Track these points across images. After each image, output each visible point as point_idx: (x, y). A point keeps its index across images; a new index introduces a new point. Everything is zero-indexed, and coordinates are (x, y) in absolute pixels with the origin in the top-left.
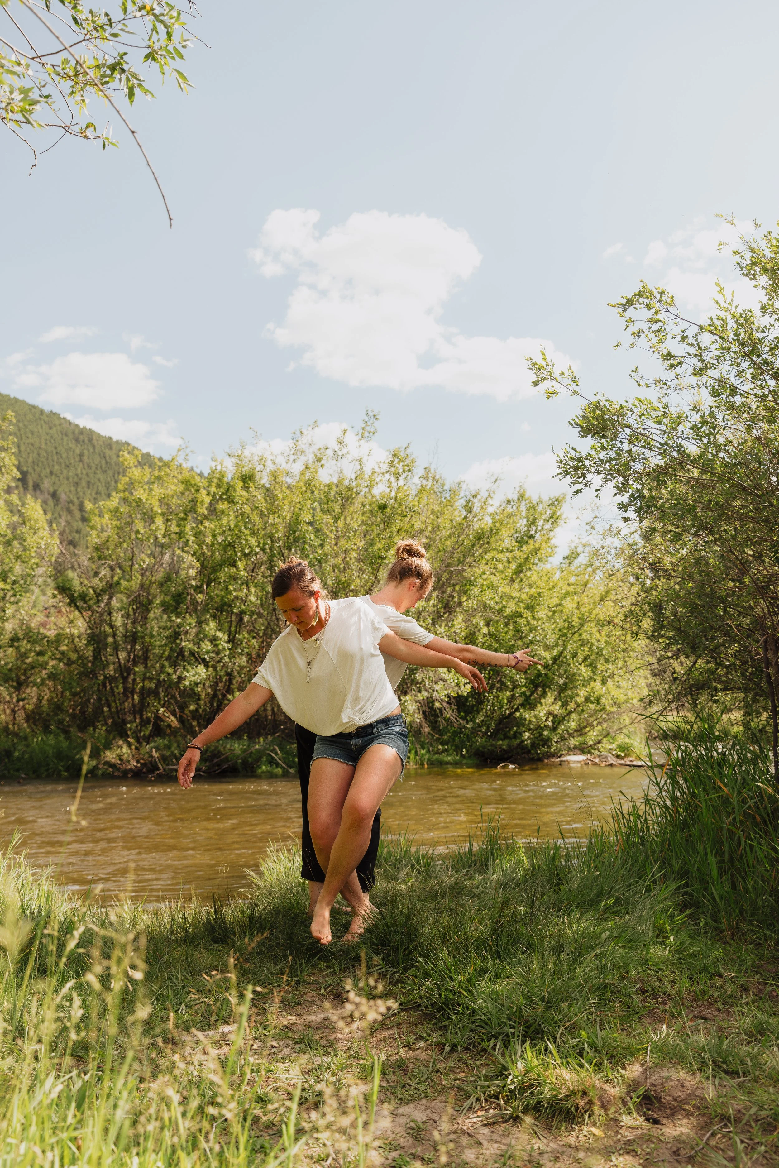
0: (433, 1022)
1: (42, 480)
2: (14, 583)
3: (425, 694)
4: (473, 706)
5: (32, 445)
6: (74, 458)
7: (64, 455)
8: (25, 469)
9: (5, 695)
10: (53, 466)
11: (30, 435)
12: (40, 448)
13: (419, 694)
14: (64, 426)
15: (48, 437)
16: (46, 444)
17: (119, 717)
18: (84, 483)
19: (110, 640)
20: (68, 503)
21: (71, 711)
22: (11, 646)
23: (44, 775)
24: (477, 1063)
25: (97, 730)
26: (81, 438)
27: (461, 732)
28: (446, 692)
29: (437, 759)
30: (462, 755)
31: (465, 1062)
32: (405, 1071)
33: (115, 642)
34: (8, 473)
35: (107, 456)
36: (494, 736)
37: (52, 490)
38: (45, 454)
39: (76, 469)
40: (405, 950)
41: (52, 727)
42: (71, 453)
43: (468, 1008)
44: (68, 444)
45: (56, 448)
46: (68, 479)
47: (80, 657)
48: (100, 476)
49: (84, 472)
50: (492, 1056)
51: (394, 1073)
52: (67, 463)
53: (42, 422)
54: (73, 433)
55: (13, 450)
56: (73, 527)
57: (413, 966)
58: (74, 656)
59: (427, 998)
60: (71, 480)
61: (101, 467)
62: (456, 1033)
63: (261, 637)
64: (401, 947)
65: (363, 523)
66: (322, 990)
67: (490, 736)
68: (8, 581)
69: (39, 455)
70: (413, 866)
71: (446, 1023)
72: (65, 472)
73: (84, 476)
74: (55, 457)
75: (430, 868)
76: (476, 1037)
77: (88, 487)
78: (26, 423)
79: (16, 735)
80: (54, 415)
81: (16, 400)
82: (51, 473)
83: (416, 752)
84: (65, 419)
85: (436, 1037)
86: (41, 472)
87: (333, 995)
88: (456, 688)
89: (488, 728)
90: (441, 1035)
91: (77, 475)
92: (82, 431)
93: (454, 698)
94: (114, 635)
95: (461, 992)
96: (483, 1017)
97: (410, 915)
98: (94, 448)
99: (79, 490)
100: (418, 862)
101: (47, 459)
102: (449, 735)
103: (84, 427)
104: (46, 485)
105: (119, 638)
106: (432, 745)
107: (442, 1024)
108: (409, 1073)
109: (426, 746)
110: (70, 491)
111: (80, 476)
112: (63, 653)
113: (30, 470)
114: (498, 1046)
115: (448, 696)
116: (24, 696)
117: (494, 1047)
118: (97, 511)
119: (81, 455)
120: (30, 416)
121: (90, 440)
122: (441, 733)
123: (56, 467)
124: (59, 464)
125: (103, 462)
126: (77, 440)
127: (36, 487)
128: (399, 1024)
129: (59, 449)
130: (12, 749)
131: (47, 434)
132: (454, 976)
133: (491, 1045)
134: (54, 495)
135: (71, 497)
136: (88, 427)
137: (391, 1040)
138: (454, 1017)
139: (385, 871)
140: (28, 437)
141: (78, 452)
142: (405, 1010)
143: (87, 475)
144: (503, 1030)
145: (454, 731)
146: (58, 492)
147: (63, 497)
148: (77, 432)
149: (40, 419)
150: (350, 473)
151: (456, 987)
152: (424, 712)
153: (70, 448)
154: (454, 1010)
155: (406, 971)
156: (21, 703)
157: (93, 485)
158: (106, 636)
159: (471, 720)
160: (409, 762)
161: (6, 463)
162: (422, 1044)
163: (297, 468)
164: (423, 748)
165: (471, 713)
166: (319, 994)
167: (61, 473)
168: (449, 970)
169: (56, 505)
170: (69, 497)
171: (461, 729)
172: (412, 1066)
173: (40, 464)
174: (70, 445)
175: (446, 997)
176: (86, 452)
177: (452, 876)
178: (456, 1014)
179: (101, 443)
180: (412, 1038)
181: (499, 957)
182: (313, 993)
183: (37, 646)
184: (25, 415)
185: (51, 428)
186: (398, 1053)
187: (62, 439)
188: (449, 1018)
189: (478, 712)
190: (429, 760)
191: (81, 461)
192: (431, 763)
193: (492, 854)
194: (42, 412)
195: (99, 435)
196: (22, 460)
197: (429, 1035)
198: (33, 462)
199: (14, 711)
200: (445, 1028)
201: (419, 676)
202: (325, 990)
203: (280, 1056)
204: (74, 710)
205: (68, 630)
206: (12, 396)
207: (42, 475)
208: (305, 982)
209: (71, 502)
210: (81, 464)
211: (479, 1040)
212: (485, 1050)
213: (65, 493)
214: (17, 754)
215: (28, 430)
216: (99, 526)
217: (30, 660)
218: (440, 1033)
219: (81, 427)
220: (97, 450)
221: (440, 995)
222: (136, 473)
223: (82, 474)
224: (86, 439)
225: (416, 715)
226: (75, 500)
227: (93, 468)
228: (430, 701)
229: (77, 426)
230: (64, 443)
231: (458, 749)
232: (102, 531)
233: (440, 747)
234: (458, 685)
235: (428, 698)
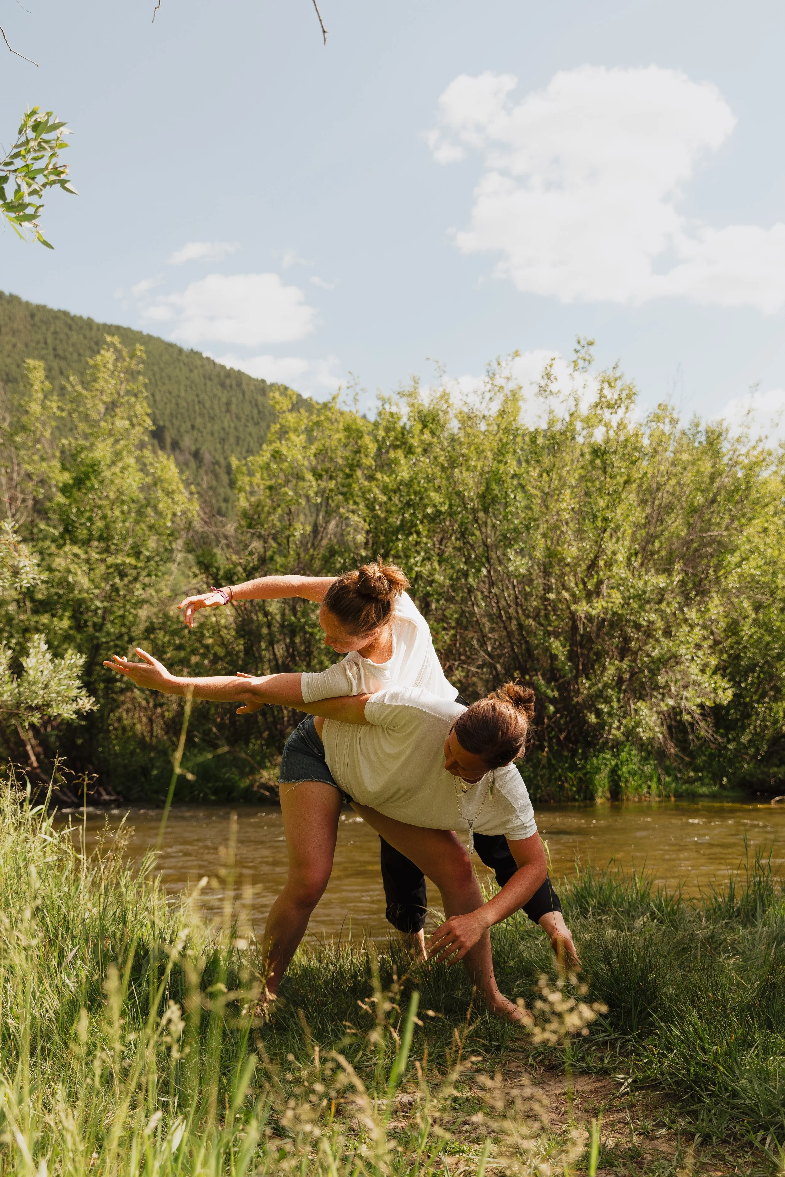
0: (679, 1105)
1: (181, 436)
2: (149, 559)
3: (671, 702)
4: (737, 720)
5: (170, 393)
6: (220, 408)
7: (208, 405)
8: (161, 423)
9: (139, 700)
10: (195, 418)
11: (167, 381)
12: (179, 396)
13: (662, 704)
14: (208, 367)
15: (188, 383)
16: (186, 391)
17: (276, 729)
18: (232, 440)
19: (265, 631)
20: (214, 464)
21: (219, 720)
22: (145, 639)
23: (187, 799)
24: (740, 1160)
25: (251, 745)
26: (228, 382)
27: (721, 755)
28: (699, 701)
29: (686, 790)
30: (722, 786)
31: (722, 1158)
32: (640, 1164)
33: (271, 634)
34: (140, 425)
35: (260, 403)
36: (767, 760)
37: (193, 449)
38: (185, 404)
39: (222, 422)
40: (640, 1012)
41: (197, 740)
42: (216, 402)
43: (726, 1089)
44: (212, 390)
45: (198, 396)
46: (212, 434)
47: (229, 653)
48: (251, 428)
49: (232, 425)
50: (762, 1152)
51: (624, 1165)
52: (212, 414)
53: (181, 364)
54: (219, 376)
55: (145, 395)
56: (219, 495)
57: (651, 1033)
58: (221, 652)
59: (670, 1074)
60: (216, 435)
61: (253, 418)
62: (711, 1121)
63: (453, 628)
64: (636, 1009)
65: (582, 478)
66: (530, 1059)
67: (761, 761)
68: (142, 557)
69: (177, 405)
70: (653, 913)
71: (696, 1107)
72: (209, 425)
73: (232, 430)
74: (197, 407)
75: (677, 918)
76: (738, 1127)
77: (237, 444)
78: (162, 365)
79: (153, 748)
80: (195, 354)
81: (150, 337)
82: (193, 427)
83: (659, 779)
84: (208, 359)
85: (682, 1123)
86: (180, 426)
87: (544, 1065)
88: (712, 695)
89: (757, 750)
90: (690, 1123)
91: (223, 429)
92: (230, 374)
93: (711, 708)
94: (269, 625)
95: (716, 1068)
96: (748, 1101)
97: (648, 968)
98: (244, 393)
99: (226, 447)
100: (659, 907)
101: (188, 410)
102: (704, 758)
103: (231, 369)
104: (187, 442)
105: (275, 629)
106: (680, 771)
107: (691, 1109)
108: (644, 1167)
109: (672, 772)
110: (216, 450)
111: (227, 430)
112: (207, 647)
113: (168, 424)
114: (768, 1141)
115: (701, 706)
116: (162, 701)
117: (763, 1141)
118: (244, 469)
119: (228, 404)
120: (166, 357)
121: (239, 384)
122: (692, 755)
123: (199, 420)
124: (202, 415)
125: (255, 411)
126: (223, 385)
127: (175, 446)
128: (633, 1106)
129: (201, 397)
130: (150, 766)
131: (187, 378)
132: (707, 1046)
133: (759, 1139)
134: (196, 455)
135: (217, 456)
136: (236, 368)
137: (622, 1125)
138: (707, 1100)
139: (615, 919)
140: (164, 384)
141: (224, 400)
142: (641, 1089)
143: (236, 428)
144: (777, 1119)
145: (711, 754)
146: (201, 452)
147: (207, 458)
148: (222, 374)
149: (179, 360)
150: (562, 413)
151: (710, 1058)
152: (670, 728)
153: (215, 395)
154: (707, 1090)
155: (643, 1040)
156: (159, 710)
157: (244, 440)
158: (259, 627)
159: (734, 739)
160: (649, 793)
161: (138, 412)
162: (663, 1132)
163: (495, 408)
164: (669, 775)
165: (734, 730)
166: (526, 1064)
167: (205, 427)
168: (701, 1039)
169: (199, 467)
170: (214, 457)
171: (720, 751)
172: (649, 1157)
173: (179, 416)
174: (215, 391)
175: (696, 1074)
176: (234, 400)
177: (707, 927)
178: (709, 1095)
179: (252, 388)
180: (649, 1124)
181: (770, 1027)
182: (520, 1062)
183: (176, 638)
184: (161, 356)
185: (191, 371)
186: (630, 1141)
187: (205, 385)
188: (700, 1101)
189: (743, 728)
190: (676, 790)
191: (228, 411)
192: (679, 796)
193: (762, 900)
194: (180, 351)
195: (249, 378)
196: (157, 412)
197: (673, 1122)
198: (171, 414)
199: (151, 721)
200: (694, 1114)
201: (661, 680)
202: (534, 1060)
203: (474, 1135)
204: (222, 719)
205: (214, 619)
206: (145, 333)
207: (182, 430)
208: (507, 1048)
209: (217, 463)
210: (228, 415)
211: (743, 1132)
212: (751, 1144)
213: (210, 453)
214: (155, 772)
215: (164, 374)
216: (248, 488)
217: (169, 655)
218: (689, 1119)
219: (228, 368)
220: (247, 397)
221: (689, 1070)
222: (291, 418)
223: (229, 427)
224: (234, 383)
225: (657, 729)
226: (222, 461)
227: (243, 420)
228: (676, 712)
229: (223, 367)
230: (208, 390)
231: (716, 778)
232: (252, 493)
233: (692, 774)
234: (715, 690)
235: (674, 708)
